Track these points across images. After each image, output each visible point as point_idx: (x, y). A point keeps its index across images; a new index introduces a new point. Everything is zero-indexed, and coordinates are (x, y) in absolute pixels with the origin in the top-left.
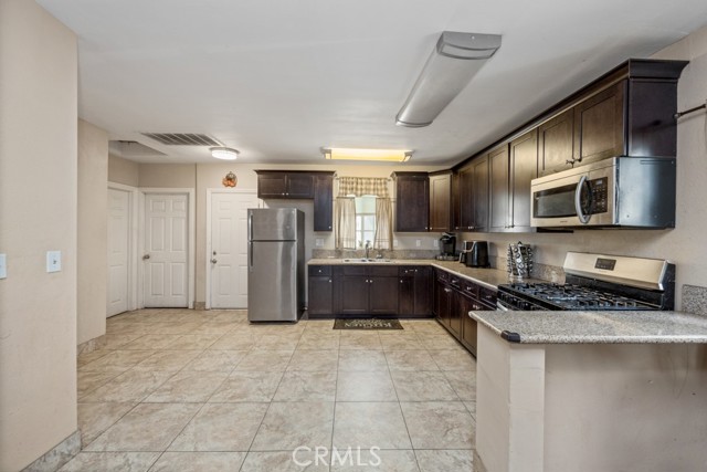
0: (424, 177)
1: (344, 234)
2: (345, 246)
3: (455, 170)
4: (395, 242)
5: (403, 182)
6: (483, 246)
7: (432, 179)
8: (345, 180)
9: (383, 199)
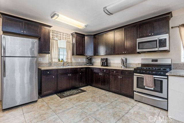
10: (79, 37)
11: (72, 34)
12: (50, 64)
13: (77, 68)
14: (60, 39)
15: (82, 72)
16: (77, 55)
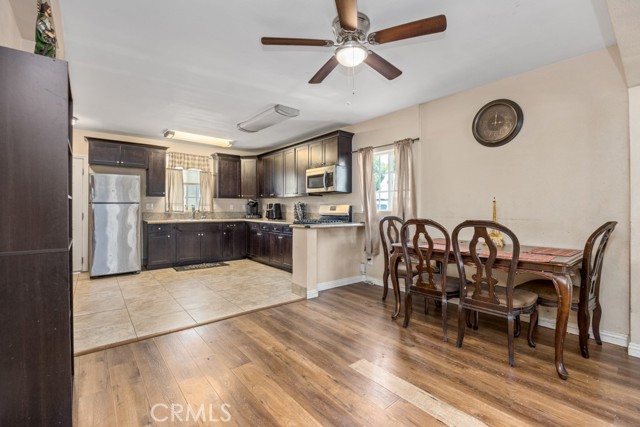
0: (237, 159)
1: (173, 199)
2: (174, 209)
3: (259, 157)
4: (215, 206)
5: (222, 162)
6: (278, 206)
7: (243, 161)
8: (173, 155)
9: (205, 172)
10: (226, 162)
11: (213, 156)
12: (168, 215)
13: (218, 223)
14: (188, 168)
15: (228, 231)
16: (220, 197)
